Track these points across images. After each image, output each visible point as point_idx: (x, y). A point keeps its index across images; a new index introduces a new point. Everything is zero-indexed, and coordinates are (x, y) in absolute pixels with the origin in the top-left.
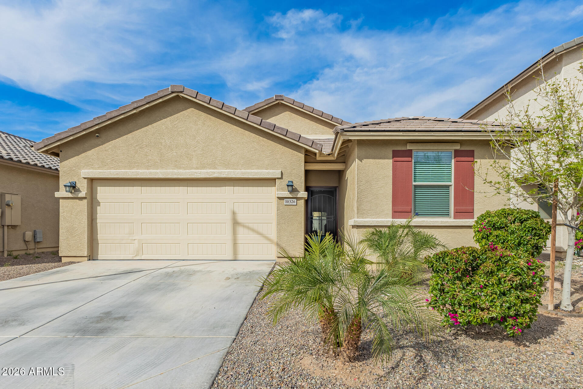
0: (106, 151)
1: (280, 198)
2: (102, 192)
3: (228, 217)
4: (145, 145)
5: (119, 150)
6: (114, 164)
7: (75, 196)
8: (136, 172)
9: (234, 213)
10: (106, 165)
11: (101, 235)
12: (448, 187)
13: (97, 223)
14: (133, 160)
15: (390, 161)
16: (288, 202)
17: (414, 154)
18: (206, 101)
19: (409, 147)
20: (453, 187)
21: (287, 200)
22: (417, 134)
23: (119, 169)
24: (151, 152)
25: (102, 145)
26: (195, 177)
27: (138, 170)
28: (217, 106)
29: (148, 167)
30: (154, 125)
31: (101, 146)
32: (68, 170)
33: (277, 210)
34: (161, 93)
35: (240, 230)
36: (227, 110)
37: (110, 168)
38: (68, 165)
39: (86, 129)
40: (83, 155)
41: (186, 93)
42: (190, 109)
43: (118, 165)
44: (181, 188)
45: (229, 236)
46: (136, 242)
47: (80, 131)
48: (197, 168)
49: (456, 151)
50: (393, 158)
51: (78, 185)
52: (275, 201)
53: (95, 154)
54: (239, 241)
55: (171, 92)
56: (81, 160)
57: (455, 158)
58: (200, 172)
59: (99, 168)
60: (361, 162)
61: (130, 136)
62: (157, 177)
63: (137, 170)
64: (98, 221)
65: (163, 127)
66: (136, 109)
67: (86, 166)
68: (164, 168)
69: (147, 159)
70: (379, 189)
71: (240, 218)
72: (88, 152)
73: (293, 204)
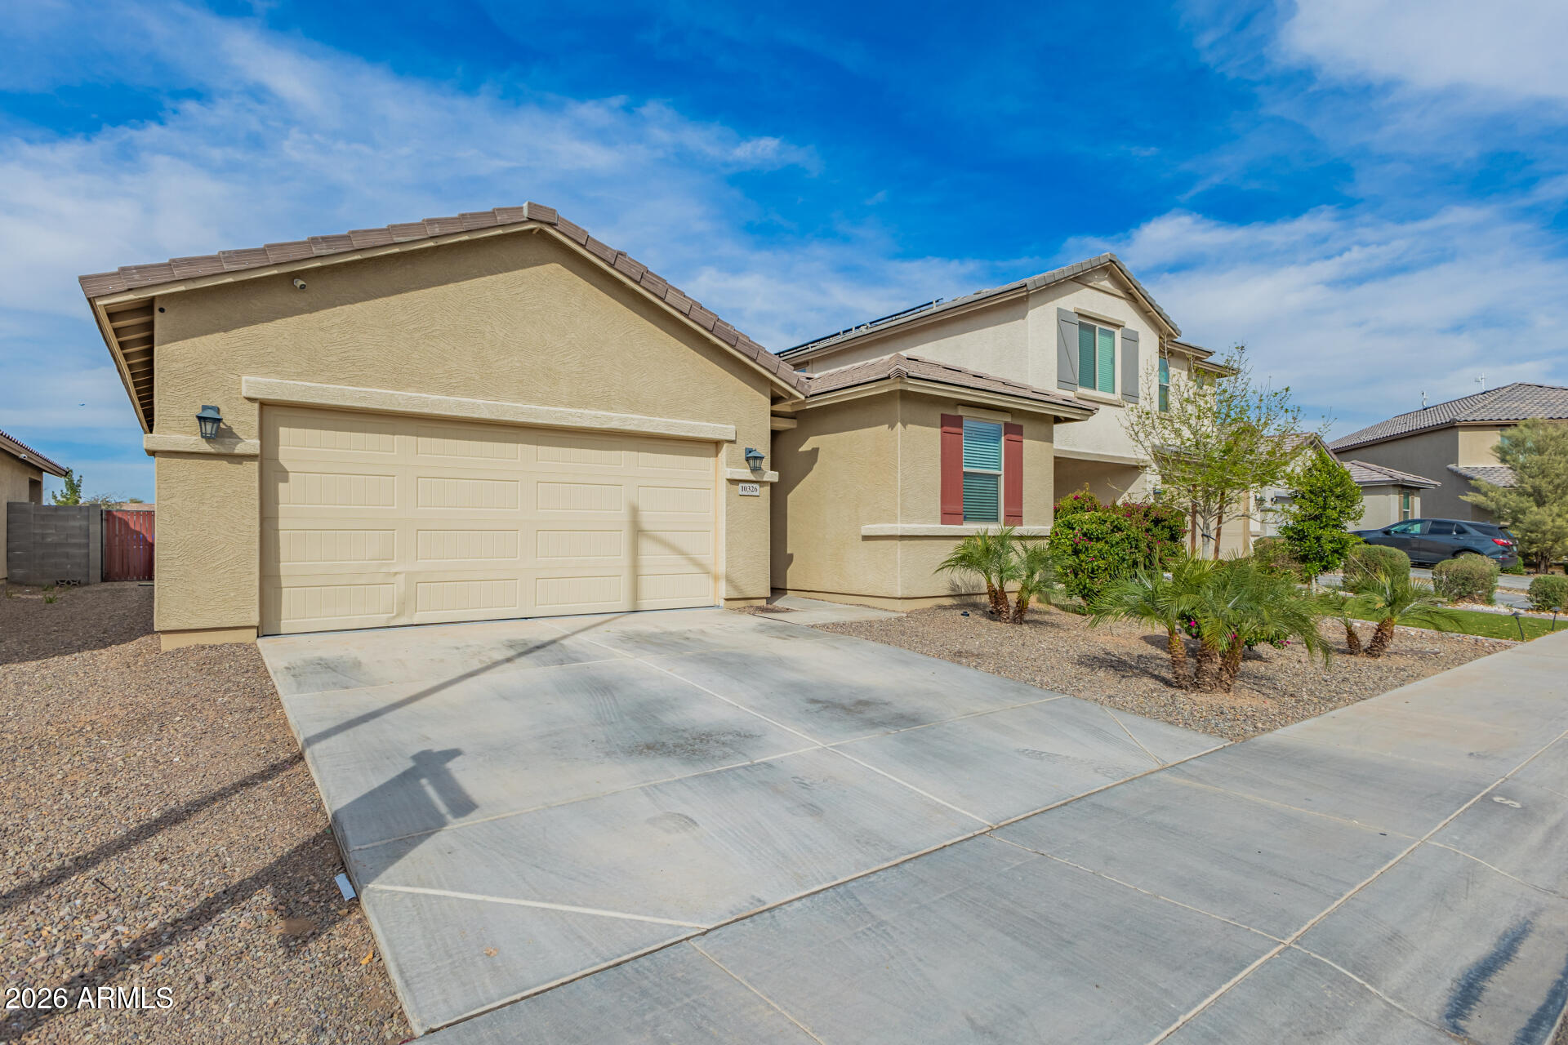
0: (321, 329)
1: (733, 482)
2: (293, 442)
3: (624, 516)
4: (438, 332)
5: (365, 333)
6: (351, 369)
7: (222, 450)
8: (421, 397)
9: (635, 511)
10: (323, 371)
11: (288, 565)
12: (996, 476)
13: (278, 530)
14: (406, 367)
15: (939, 431)
16: (744, 489)
17: (965, 423)
18: (608, 260)
19: (961, 411)
20: (1003, 477)
21: (744, 485)
22: (962, 391)
23: (363, 386)
24: (456, 351)
25: (311, 313)
26: (570, 424)
27: (420, 392)
28: (629, 274)
29: (449, 390)
30: (465, 285)
31: (306, 316)
32: (189, 369)
33: (727, 505)
34: (505, 216)
35: (646, 546)
36: (651, 288)
37: (338, 380)
38: (190, 356)
39: (281, 264)
40: (245, 331)
41: (561, 230)
42: (553, 264)
43: (360, 373)
44: (520, 448)
45: (623, 559)
46: (401, 578)
47: (262, 265)
48: (571, 405)
49: (1006, 424)
50: (942, 426)
51: (228, 418)
52: (723, 485)
53: (285, 335)
54: (644, 571)
55: (525, 219)
56: (238, 344)
57: (1005, 434)
58: (581, 413)
59: (299, 375)
60: (905, 428)
61: (394, 300)
62: (476, 415)
63: (417, 392)
64: (282, 524)
65: (488, 294)
66: (435, 240)
67: (253, 365)
68: (491, 395)
69: (446, 367)
70: (926, 475)
71: (648, 521)
72: (260, 326)
73: (754, 493)
